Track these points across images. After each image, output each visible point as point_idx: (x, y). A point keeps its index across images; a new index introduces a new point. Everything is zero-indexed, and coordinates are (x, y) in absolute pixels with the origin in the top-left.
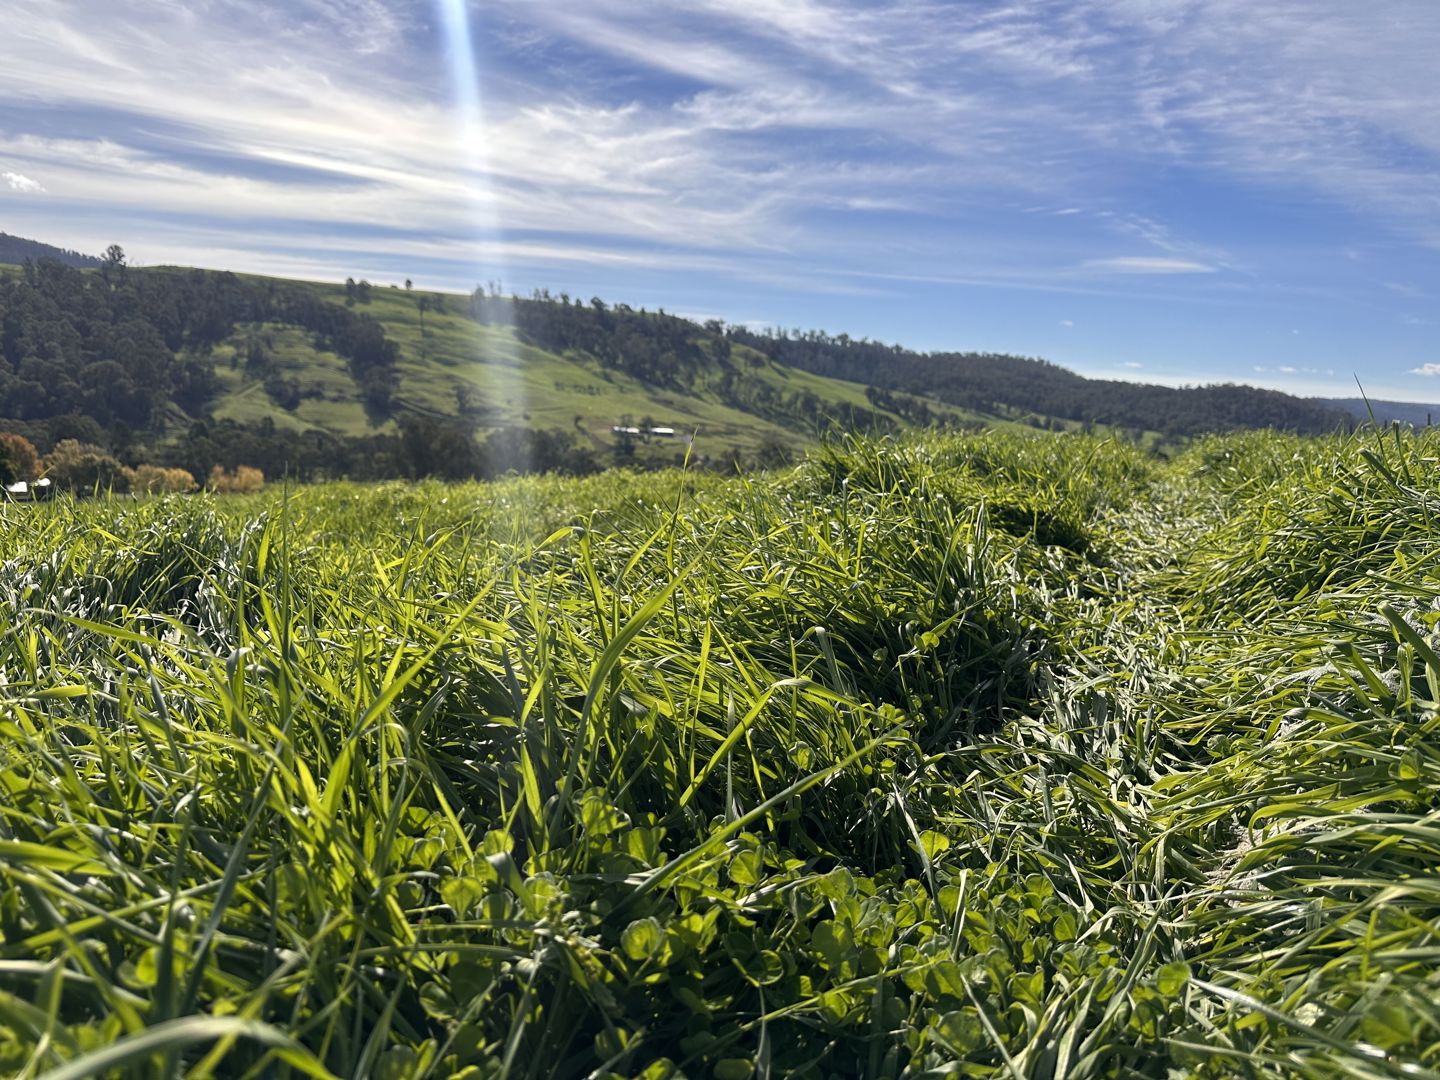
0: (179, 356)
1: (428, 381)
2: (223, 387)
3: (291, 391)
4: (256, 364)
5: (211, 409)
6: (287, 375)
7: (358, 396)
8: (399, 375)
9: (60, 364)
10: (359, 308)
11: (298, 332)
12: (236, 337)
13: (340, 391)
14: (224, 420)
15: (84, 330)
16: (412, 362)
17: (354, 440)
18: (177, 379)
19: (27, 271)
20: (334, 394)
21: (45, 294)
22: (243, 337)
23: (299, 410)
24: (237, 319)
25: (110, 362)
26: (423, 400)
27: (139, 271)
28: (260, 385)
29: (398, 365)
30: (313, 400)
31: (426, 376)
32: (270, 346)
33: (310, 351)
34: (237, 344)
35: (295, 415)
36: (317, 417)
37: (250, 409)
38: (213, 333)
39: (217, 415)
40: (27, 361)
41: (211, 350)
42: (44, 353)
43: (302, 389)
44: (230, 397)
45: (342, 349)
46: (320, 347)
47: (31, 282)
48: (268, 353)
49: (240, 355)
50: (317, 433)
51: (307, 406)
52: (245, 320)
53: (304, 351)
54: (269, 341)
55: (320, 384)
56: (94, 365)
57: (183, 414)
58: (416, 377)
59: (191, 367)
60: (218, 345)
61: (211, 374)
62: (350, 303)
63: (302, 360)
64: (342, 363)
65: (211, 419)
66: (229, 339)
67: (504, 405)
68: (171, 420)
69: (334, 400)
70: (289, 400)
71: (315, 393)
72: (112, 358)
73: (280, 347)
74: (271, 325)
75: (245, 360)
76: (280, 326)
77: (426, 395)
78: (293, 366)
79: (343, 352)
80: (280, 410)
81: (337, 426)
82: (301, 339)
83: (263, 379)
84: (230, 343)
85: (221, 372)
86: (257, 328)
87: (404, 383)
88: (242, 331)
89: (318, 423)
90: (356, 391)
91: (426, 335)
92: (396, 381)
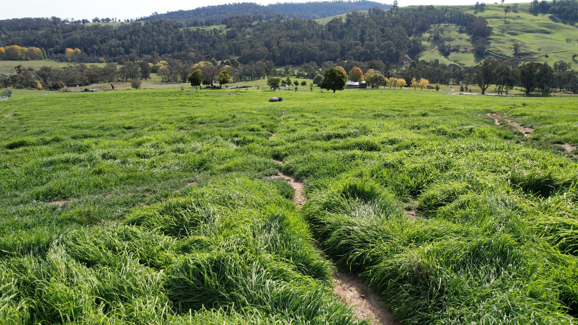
0: (411, 38)
1: (503, 43)
2: (424, 49)
3: (447, 49)
4: (436, 40)
5: (419, 57)
6: (447, 43)
7: (472, 50)
8: (491, 41)
9: (375, 43)
10: (479, 14)
11: (453, 26)
12: (431, 30)
13: (466, 49)
14: (422, 61)
15: (383, 31)
16: (497, 35)
17: (467, 68)
18: (409, 47)
19: (369, 12)
20: (463, 50)
21: (373, 20)
22: (433, 30)
23: (449, 57)
24: (432, 23)
25: (389, 41)
26: (499, 51)
27: (402, 9)
28: (437, 47)
29: (491, 37)
30: (455, 52)
31: (502, 41)
32: (442, 33)
33: (457, 33)
34: (431, 32)
35: (447, 58)
36: (456, 59)
37: (432, 56)
38: (423, 29)
39: (420, 59)
40: (366, 42)
41: (422, 35)
42: (371, 40)
43: (451, 49)
44: (426, 52)
45: (469, 32)
46: (461, 32)
47: (370, 16)
48: (441, 35)
49: (431, 37)
50: (454, 65)
51: (452, 55)
52: (435, 23)
53: (454, 34)
54: (442, 31)
55: (458, 46)
56: (384, 43)
57: (410, 59)
58: (498, 42)
59: (414, 42)
60: (424, 33)
61: (420, 44)
62: (476, 13)
63: (453, 37)
64: (468, 37)
65: (417, 60)
66: (428, 31)
67: (537, 51)
68: (405, 61)
69: (463, 52)
70: (446, 53)
71: (456, 50)
72: (390, 40)
73: (446, 33)
74: (444, 24)
75: (433, 38)
76: (447, 24)
77: (500, 49)
78: (450, 40)
79: (469, 33)
80: (443, 56)
81: (462, 62)
82: (454, 29)
83: (438, 45)
84: (428, 32)
85: (424, 43)
86: (438, 26)
87: (493, 44)
88: (433, 28)
89: (455, 61)
90: (472, 49)
91: (506, 23)
92: (489, 43)
